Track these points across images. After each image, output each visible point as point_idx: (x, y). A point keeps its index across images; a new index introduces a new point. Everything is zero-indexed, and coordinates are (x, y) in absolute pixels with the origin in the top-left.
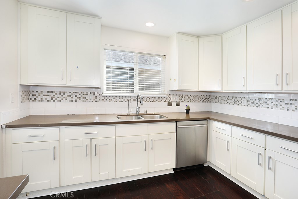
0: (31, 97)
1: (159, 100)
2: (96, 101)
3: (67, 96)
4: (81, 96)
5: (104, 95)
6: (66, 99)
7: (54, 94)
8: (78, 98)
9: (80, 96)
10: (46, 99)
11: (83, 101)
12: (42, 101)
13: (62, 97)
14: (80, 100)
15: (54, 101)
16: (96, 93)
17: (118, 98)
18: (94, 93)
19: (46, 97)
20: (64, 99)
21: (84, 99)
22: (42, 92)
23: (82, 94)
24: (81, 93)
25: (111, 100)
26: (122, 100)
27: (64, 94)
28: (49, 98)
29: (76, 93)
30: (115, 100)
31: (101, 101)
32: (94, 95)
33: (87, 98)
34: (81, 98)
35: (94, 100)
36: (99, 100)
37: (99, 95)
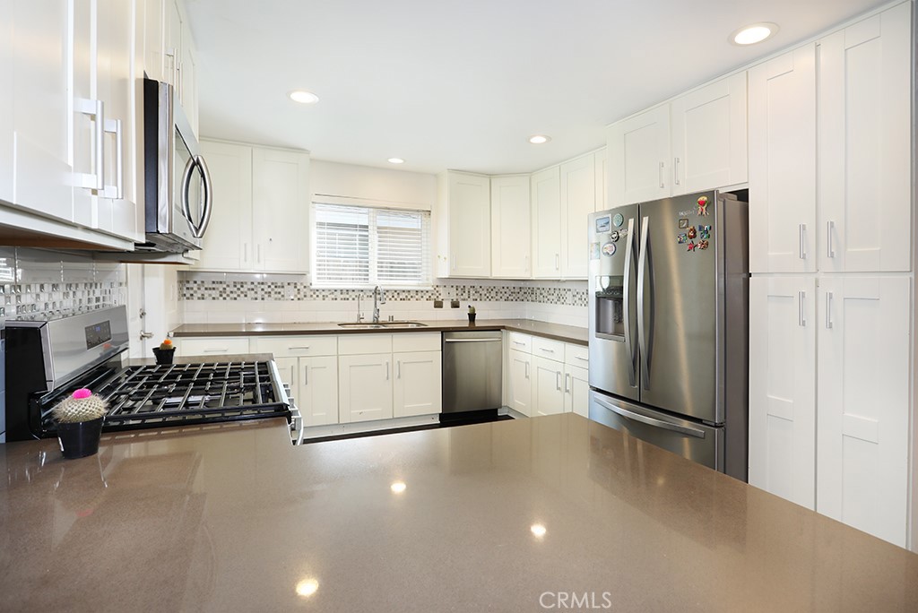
0: (186, 291)
1: (417, 297)
2: (299, 299)
3: (246, 290)
4: (273, 290)
5: (313, 287)
6: (246, 296)
7: (225, 286)
8: (266, 293)
9: (270, 290)
10: (210, 295)
11: (276, 299)
12: (203, 299)
13: (239, 292)
14: (269, 296)
15: (225, 299)
16: (298, 284)
17: (339, 293)
18: (295, 284)
19: (210, 292)
20: (242, 295)
21: (277, 296)
22: (203, 282)
23: (273, 287)
24: (272, 284)
25: (327, 296)
26: (347, 296)
27: (242, 286)
28: (215, 294)
29: (263, 283)
30: (333, 296)
31: (308, 298)
32: (295, 287)
33: (282, 293)
34: (273, 293)
35: (296, 296)
36: (305, 296)
37: (305, 287)
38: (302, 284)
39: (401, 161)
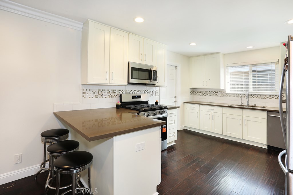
0: (195, 93)
1: (270, 97)
3: (208, 93)
5: (227, 93)
6: (208, 95)
7: (203, 92)
9: (214, 93)
11: (215, 96)
12: (198, 95)
13: (206, 94)
15: (203, 95)
16: (222, 92)
17: (235, 95)
21: (216, 95)
22: (198, 91)
23: (215, 92)
25: (231, 96)
26: (238, 96)
28: (201, 94)
29: (212, 91)
30: (233, 96)
35: (221, 95)
36: (224, 95)
37: (224, 93)
38: (223, 92)
39: (252, 47)
